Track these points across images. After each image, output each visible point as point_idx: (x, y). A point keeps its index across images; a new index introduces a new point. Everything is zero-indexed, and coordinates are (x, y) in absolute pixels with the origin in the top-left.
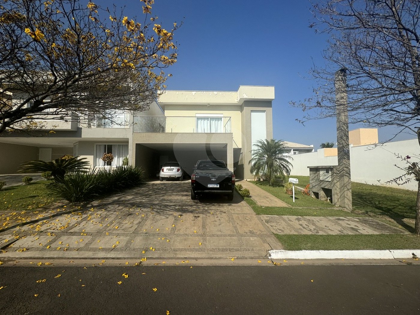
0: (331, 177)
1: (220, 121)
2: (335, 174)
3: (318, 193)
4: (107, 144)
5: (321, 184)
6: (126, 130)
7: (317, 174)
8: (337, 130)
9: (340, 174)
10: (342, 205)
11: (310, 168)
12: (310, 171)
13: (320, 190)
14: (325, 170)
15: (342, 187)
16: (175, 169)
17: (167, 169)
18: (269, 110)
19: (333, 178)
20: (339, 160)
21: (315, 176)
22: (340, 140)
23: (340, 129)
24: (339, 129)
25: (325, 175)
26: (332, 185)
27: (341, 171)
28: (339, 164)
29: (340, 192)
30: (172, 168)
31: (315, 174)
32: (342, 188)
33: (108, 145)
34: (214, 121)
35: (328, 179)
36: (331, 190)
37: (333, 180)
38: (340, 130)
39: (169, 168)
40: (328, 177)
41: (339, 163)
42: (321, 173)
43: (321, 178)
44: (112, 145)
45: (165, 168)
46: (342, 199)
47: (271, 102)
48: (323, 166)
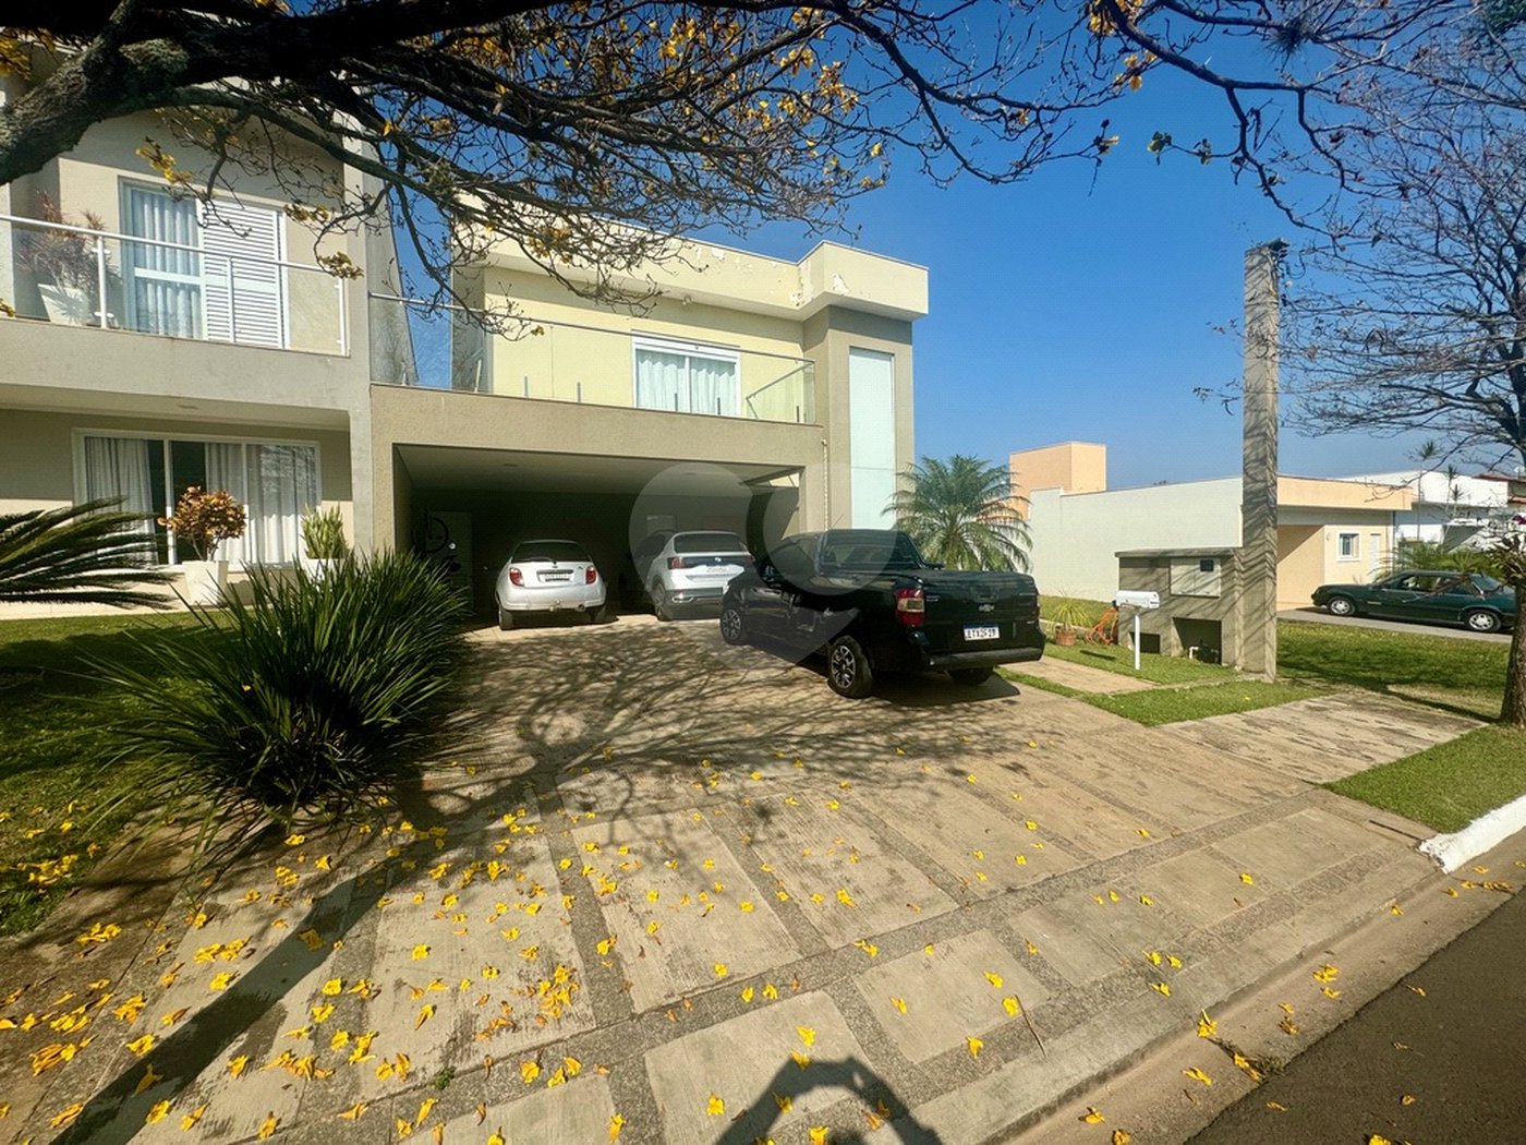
0: (1223, 584)
1: (726, 374)
2: (1236, 573)
3: (1158, 636)
4: (167, 437)
5: (1172, 605)
6: (327, 366)
7: (1154, 576)
8: (1245, 438)
9: (1247, 574)
10: (1255, 666)
11: (1121, 559)
12: (1121, 566)
13: (1167, 624)
14: (1199, 561)
15: (1256, 610)
16: (577, 570)
17: (539, 573)
18: (904, 352)
19: (1229, 585)
20: (1247, 531)
21: (1143, 580)
22: (1256, 468)
23: (1258, 435)
24: (1256, 432)
25: (1195, 579)
26: (1224, 608)
27: (1252, 563)
28: (1246, 545)
29: (1245, 627)
30: (561, 565)
31: (1145, 574)
32: (1255, 616)
33: (173, 444)
34: (704, 371)
35: (1207, 589)
36: (1220, 622)
37: (1226, 594)
38: (1259, 438)
39: (548, 566)
40: (1207, 584)
41: (1248, 539)
42: (1177, 571)
43: (1176, 589)
44: (203, 444)
45: (529, 570)
46: (1251, 647)
47: (910, 323)
48: (1192, 550)
